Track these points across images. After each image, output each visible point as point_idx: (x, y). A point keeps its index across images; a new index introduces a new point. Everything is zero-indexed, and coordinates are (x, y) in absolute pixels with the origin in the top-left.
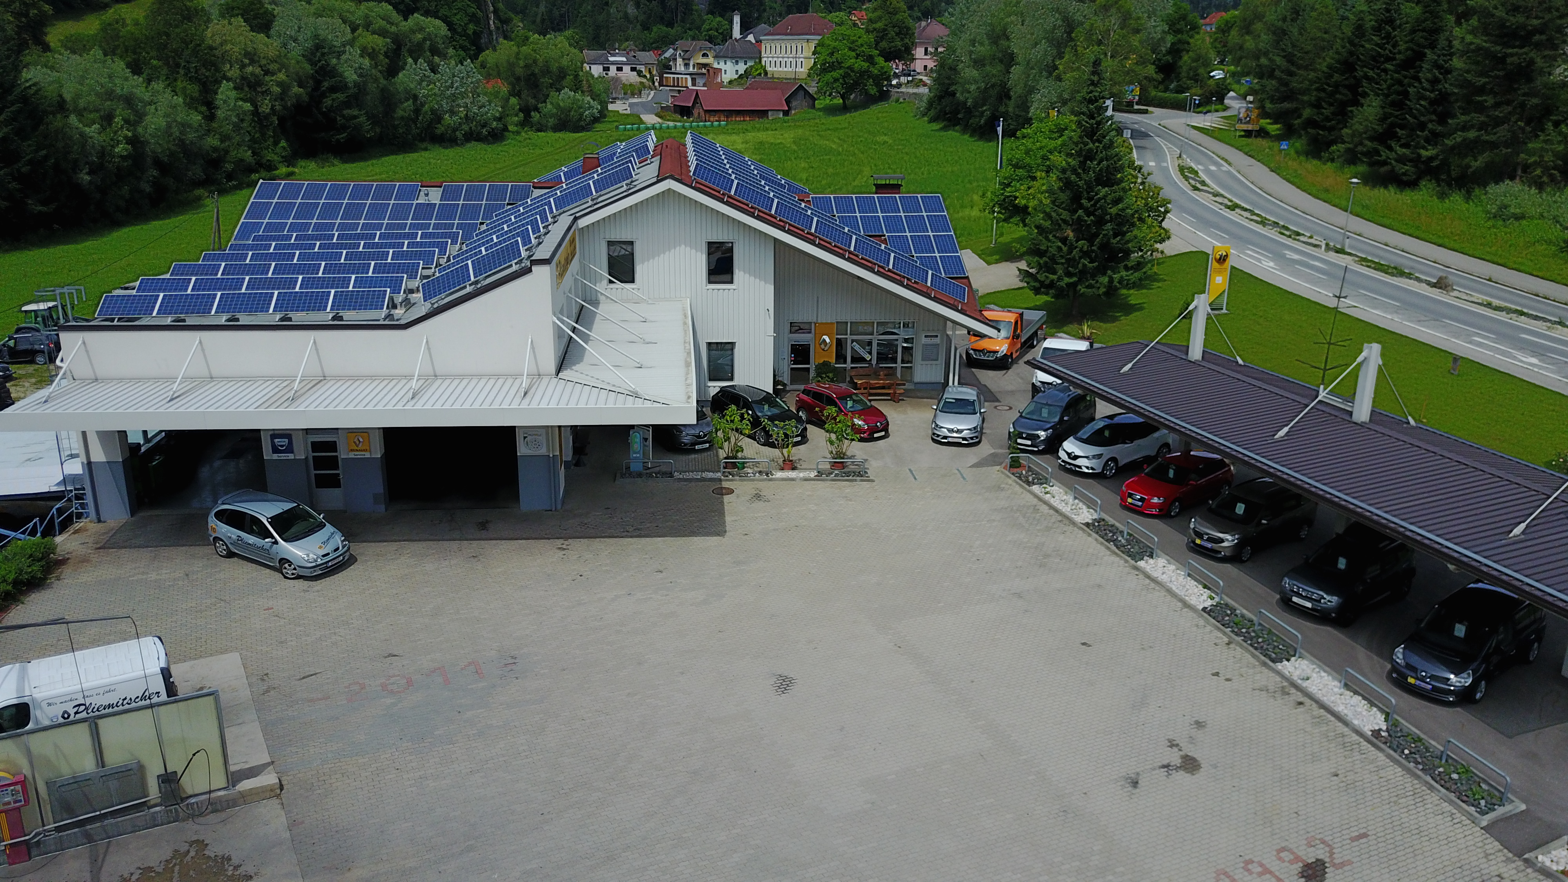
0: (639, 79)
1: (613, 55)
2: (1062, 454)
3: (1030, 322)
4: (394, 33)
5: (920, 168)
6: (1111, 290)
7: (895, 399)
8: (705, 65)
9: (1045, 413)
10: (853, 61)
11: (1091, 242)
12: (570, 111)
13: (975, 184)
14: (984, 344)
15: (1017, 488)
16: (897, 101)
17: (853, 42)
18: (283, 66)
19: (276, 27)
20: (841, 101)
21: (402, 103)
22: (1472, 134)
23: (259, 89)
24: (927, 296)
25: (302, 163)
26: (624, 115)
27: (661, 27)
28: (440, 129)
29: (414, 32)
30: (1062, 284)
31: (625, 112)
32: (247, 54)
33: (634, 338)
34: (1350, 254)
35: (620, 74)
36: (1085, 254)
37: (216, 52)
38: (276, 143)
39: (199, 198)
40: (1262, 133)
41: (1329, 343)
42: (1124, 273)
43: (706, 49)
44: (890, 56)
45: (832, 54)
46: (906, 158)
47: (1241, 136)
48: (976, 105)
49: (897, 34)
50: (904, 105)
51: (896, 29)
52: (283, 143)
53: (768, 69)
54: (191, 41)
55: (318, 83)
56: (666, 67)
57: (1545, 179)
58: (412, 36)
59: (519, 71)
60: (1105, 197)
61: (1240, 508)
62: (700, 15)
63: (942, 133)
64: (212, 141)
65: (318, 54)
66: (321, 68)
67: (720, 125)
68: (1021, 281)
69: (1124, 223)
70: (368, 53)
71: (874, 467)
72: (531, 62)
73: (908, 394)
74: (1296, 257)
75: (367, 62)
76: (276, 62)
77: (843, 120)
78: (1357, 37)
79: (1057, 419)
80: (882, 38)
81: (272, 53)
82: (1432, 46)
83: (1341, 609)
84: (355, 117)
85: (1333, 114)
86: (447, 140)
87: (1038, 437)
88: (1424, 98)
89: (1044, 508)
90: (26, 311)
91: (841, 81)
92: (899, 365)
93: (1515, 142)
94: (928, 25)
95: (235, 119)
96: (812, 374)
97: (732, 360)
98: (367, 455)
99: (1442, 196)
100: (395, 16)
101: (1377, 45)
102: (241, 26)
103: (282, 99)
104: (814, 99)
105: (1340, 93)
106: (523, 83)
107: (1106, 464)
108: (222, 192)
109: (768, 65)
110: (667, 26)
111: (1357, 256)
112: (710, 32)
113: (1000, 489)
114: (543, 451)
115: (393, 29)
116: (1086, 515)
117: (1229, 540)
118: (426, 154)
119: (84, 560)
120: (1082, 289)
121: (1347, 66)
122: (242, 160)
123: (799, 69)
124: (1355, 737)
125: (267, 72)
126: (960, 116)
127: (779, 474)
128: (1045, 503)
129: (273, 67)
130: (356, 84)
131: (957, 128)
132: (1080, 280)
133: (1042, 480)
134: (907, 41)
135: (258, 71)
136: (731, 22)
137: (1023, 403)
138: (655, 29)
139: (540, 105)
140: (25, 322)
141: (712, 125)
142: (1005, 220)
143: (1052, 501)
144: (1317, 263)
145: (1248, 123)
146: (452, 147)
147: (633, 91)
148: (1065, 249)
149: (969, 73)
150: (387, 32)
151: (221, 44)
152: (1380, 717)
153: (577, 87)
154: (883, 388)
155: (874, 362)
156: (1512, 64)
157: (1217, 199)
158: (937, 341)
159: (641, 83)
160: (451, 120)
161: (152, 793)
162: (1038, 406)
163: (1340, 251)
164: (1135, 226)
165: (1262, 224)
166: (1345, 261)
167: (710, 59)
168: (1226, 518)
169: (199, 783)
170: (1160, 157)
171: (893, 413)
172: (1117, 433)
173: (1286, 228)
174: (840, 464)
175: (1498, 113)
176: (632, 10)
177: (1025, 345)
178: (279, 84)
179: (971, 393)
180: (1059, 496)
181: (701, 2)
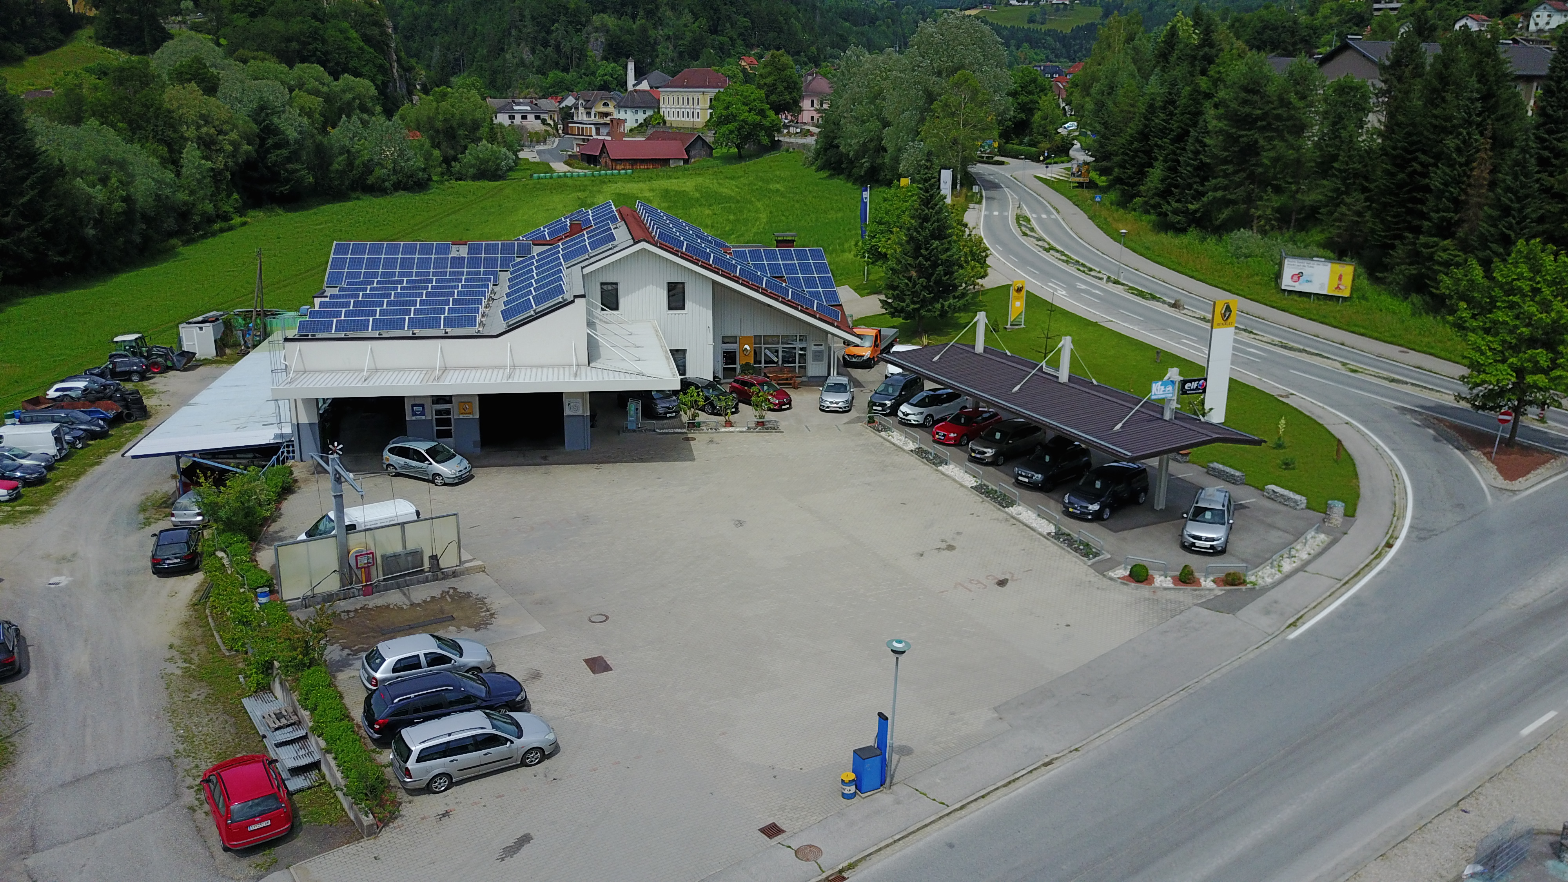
0: (544, 127)
1: (518, 104)
2: (900, 414)
3: (886, 337)
4: (326, 93)
5: (809, 215)
6: (943, 313)
7: (795, 387)
8: (607, 115)
9: (890, 390)
10: (747, 114)
11: (929, 280)
12: (488, 162)
13: (853, 232)
14: (855, 350)
15: (872, 434)
16: (787, 151)
17: (746, 97)
18: (235, 126)
19: (222, 89)
20: (736, 150)
21: (337, 157)
22: (1219, 194)
23: (213, 148)
24: (814, 317)
25: (252, 213)
26: (534, 163)
27: (556, 72)
28: (371, 180)
29: (344, 92)
30: (909, 309)
31: (534, 160)
32: (202, 116)
33: (629, 344)
34: (1123, 284)
35: (525, 122)
36: (925, 288)
37: (174, 115)
38: (229, 196)
39: (174, 247)
40: (1091, 185)
41: (1047, 338)
42: (951, 301)
43: (606, 98)
44: (779, 109)
45: (727, 108)
46: (797, 205)
47: (1074, 187)
48: (858, 157)
49: (786, 88)
50: (793, 155)
51: (785, 84)
52: (236, 196)
53: (667, 118)
54: (152, 105)
55: (263, 140)
56: (567, 115)
57: (1267, 227)
58: (342, 96)
59: (439, 125)
60: (936, 248)
61: (998, 436)
62: (594, 61)
63: (829, 182)
64: (182, 196)
65: (263, 115)
66: (267, 127)
67: (626, 173)
68: (882, 308)
69: (950, 266)
70: (307, 113)
71: (782, 425)
72: (449, 116)
74: (1083, 287)
75: (305, 120)
76: (228, 123)
77: (738, 168)
78: (1150, 113)
79: (897, 394)
80: (772, 92)
81: (224, 116)
82: (1195, 125)
83: (1044, 481)
84: (297, 171)
85: (1134, 173)
86: (377, 190)
87: (886, 404)
88: (1189, 165)
89: (888, 444)
90: (117, 342)
91: (736, 132)
92: (797, 365)
93: (1249, 200)
94: (814, 79)
95: (198, 176)
96: (738, 371)
97: (685, 362)
98: (471, 416)
99: (1203, 240)
100: (328, 78)
101: (1163, 120)
102: (194, 91)
103: (234, 156)
104: (712, 149)
105: (1139, 157)
106: (441, 135)
107: (926, 418)
108: (190, 241)
109: (666, 115)
110: (562, 71)
111: (1127, 285)
112: (605, 78)
113: (861, 434)
114: (580, 412)
115: (325, 89)
116: (912, 446)
117: (990, 452)
118: (360, 203)
119: (307, 480)
120: (923, 312)
121: (1144, 135)
122: (206, 212)
123: (696, 119)
124: (1039, 536)
125: (220, 132)
126: (843, 166)
127: (723, 430)
128: (888, 441)
129: (226, 127)
130: (297, 141)
131: (841, 177)
132: (922, 307)
133: (886, 429)
134: (795, 94)
135: (212, 131)
136: (625, 68)
137: (878, 386)
138: (551, 74)
139: (459, 156)
140: (116, 350)
141: (619, 174)
142: (872, 263)
143: (892, 440)
144: (1097, 292)
145: (1079, 176)
146: (382, 196)
147: (539, 138)
148: (910, 285)
149: (851, 128)
150: (319, 91)
151: (178, 108)
152: (1053, 527)
153: (492, 139)
154: (787, 379)
155: (780, 363)
156: (1243, 142)
157: (1040, 243)
158: (822, 348)
159: (546, 131)
160: (379, 172)
161: (427, 565)
162: (887, 386)
163: (1116, 282)
164: (961, 267)
165: (1067, 262)
166: (1118, 290)
167: (610, 109)
168: (989, 441)
169: (447, 562)
170: (1004, 207)
171: (794, 395)
172: (934, 400)
173: (1084, 265)
174: (761, 423)
175: (1237, 178)
176: (527, 56)
177: (883, 351)
178: (231, 143)
179: (844, 380)
180: (897, 437)
181: (595, 48)
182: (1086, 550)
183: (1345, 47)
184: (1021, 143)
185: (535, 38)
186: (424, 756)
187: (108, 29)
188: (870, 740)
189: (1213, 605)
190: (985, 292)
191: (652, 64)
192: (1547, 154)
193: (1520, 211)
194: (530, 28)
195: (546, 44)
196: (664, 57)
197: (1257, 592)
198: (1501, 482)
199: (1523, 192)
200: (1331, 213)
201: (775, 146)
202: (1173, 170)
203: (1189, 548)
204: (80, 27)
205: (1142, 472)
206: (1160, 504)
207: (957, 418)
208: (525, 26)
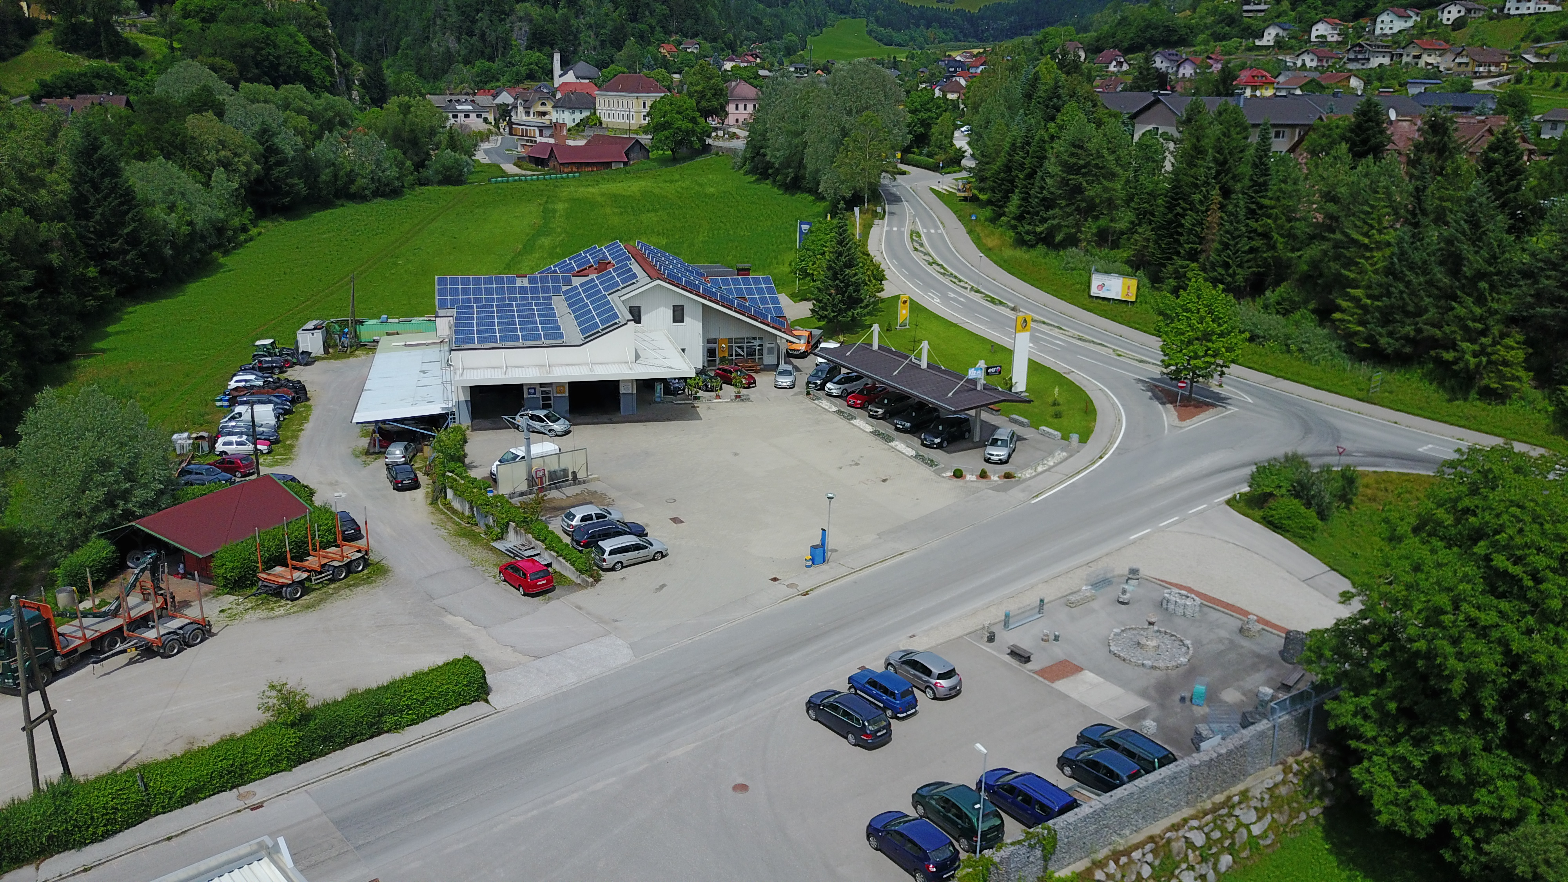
0: (486, 126)
1: (459, 102)
2: (826, 389)
3: (815, 335)
4: (311, 112)
6: (853, 319)
7: (756, 372)
8: (544, 114)
9: (819, 373)
10: (680, 122)
11: (843, 295)
12: (451, 167)
14: (794, 347)
15: (809, 403)
16: (717, 154)
18: (245, 149)
20: (671, 153)
21: (324, 170)
22: (1057, 221)
23: (232, 169)
24: (768, 325)
25: (262, 223)
27: (483, 61)
28: (353, 189)
29: (326, 110)
30: (830, 316)
32: (218, 141)
33: (656, 347)
34: (981, 293)
35: (468, 121)
36: (841, 301)
37: (197, 141)
38: (245, 210)
40: (974, 199)
42: (860, 309)
43: (544, 98)
44: (707, 113)
45: (664, 116)
47: (959, 201)
48: (783, 166)
49: (714, 95)
50: (722, 159)
51: (713, 91)
52: (249, 209)
53: (603, 119)
54: (178, 133)
55: (268, 159)
56: (504, 112)
57: (1088, 247)
58: (326, 113)
60: (848, 273)
61: (886, 401)
62: (519, 50)
63: (756, 185)
64: (219, 215)
65: (265, 136)
66: (269, 147)
67: (575, 177)
68: (811, 313)
69: (858, 285)
70: (300, 132)
71: (752, 397)
73: (761, 370)
75: (298, 139)
76: (241, 147)
77: (674, 172)
78: (1013, 149)
79: (824, 376)
80: (701, 100)
82: (1041, 167)
83: (911, 427)
84: (295, 184)
85: (1001, 197)
86: (359, 197)
87: (817, 383)
88: (1036, 197)
89: (819, 408)
90: (258, 345)
91: (671, 138)
92: (757, 357)
93: (1077, 226)
94: (737, 85)
96: (719, 362)
98: (564, 395)
99: (1045, 255)
100: (310, 97)
101: (1021, 158)
102: (210, 118)
103: (247, 175)
104: (648, 152)
105: (1005, 184)
106: (409, 145)
107: (843, 391)
108: (227, 253)
109: (602, 116)
110: (489, 60)
111: (984, 293)
112: (531, 67)
113: (801, 403)
114: (628, 389)
115: (309, 108)
116: (834, 409)
117: (881, 411)
119: (473, 435)
120: (840, 318)
122: (233, 226)
124: (906, 457)
125: (235, 155)
126: (769, 173)
127: (715, 400)
128: (820, 406)
129: (240, 150)
130: (293, 158)
131: (767, 182)
132: (839, 314)
133: (818, 399)
134: (721, 100)
135: (229, 154)
136: (551, 57)
137: (811, 371)
139: (426, 163)
141: (568, 177)
142: (802, 279)
143: (822, 405)
144: (962, 299)
145: (964, 192)
146: (363, 203)
147: (485, 138)
148: (831, 299)
150: (306, 110)
151: (199, 135)
152: (915, 452)
154: (751, 367)
155: (746, 356)
156: (1072, 184)
157: (926, 258)
158: (773, 345)
159: (489, 130)
160: (361, 182)
161: (570, 477)
162: (818, 371)
163: (977, 291)
164: (866, 284)
165: (943, 274)
166: (977, 297)
167: (548, 108)
168: (880, 405)
169: (581, 475)
170: (901, 224)
171: (757, 377)
172: (848, 380)
173: (956, 277)
174: (738, 396)
175: (1068, 210)
176: (453, 45)
177: (813, 346)
178: (245, 164)
179: (789, 367)
180: (825, 403)
181: (519, 37)
182: (931, 463)
183: (1157, 101)
184: (921, 154)
185: (461, 27)
186: (612, 553)
187: (66, 34)
188: (818, 542)
189: (997, 489)
190: (883, 301)
191: (575, 52)
192: (1254, 206)
193: (1235, 246)
194: (454, 18)
195: (471, 34)
196: (586, 45)
197: (1021, 481)
198: (1176, 422)
199: (1237, 233)
200: (1129, 239)
201: (706, 149)
202: (1025, 199)
203: (987, 461)
204: (37, 32)
205: (966, 420)
206: (977, 439)
207: (862, 391)
208: (449, 16)
